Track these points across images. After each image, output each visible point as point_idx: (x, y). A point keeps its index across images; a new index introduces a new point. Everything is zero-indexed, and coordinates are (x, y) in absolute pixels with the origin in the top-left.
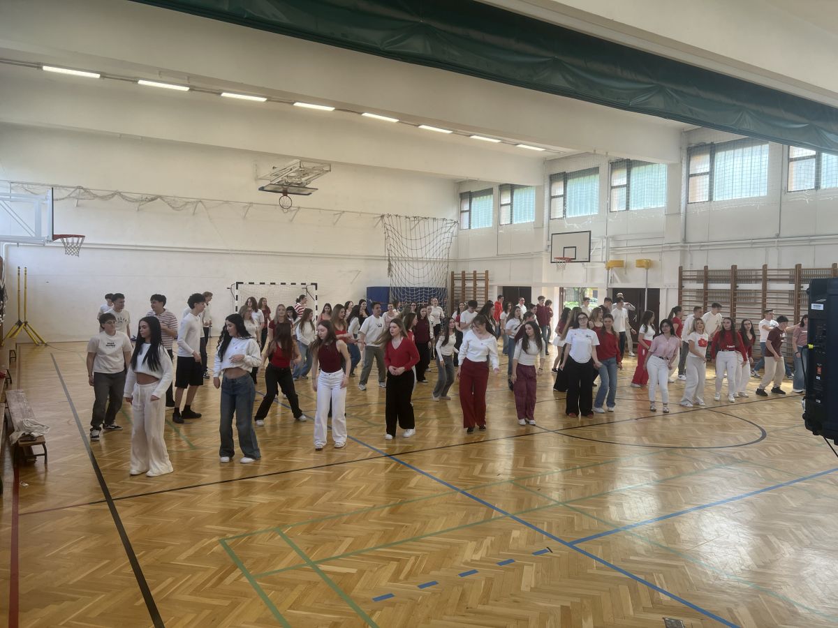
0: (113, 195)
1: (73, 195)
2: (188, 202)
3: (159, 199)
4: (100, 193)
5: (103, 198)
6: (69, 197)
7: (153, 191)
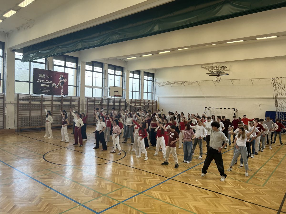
0: (175, 83)
1: (167, 84)
2: (193, 82)
3: (186, 82)
4: (172, 83)
5: (173, 84)
6: (166, 84)
7: (184, 80)
